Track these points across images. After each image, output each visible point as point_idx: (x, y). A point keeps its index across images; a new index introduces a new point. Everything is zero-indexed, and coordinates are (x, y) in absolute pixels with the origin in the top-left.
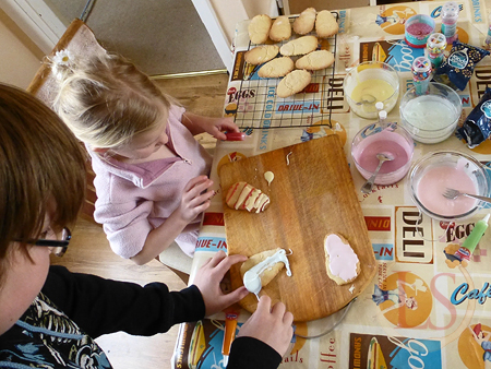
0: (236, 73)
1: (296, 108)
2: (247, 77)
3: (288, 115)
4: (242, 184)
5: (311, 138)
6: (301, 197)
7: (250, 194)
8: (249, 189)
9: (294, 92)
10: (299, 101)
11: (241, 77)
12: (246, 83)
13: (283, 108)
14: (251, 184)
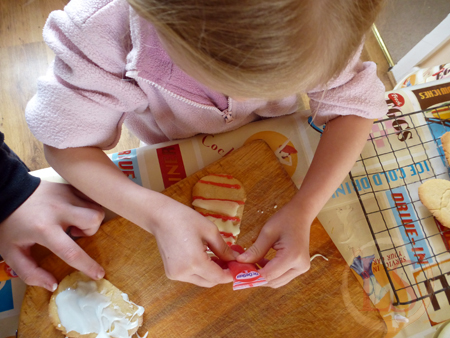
0: (429, 95)
1: (408, 226)
2: (429, 115)
3: (393, 219)
4: (241, 193)
5: (363, 275)
6: (250, 314)
7: (225, 218)
8: (235, 211)
9: (437, 213)
10: (423, 229)
11: (425, 105)
12: (419, 120)
13: (400, 203)
14: (246, 209)
